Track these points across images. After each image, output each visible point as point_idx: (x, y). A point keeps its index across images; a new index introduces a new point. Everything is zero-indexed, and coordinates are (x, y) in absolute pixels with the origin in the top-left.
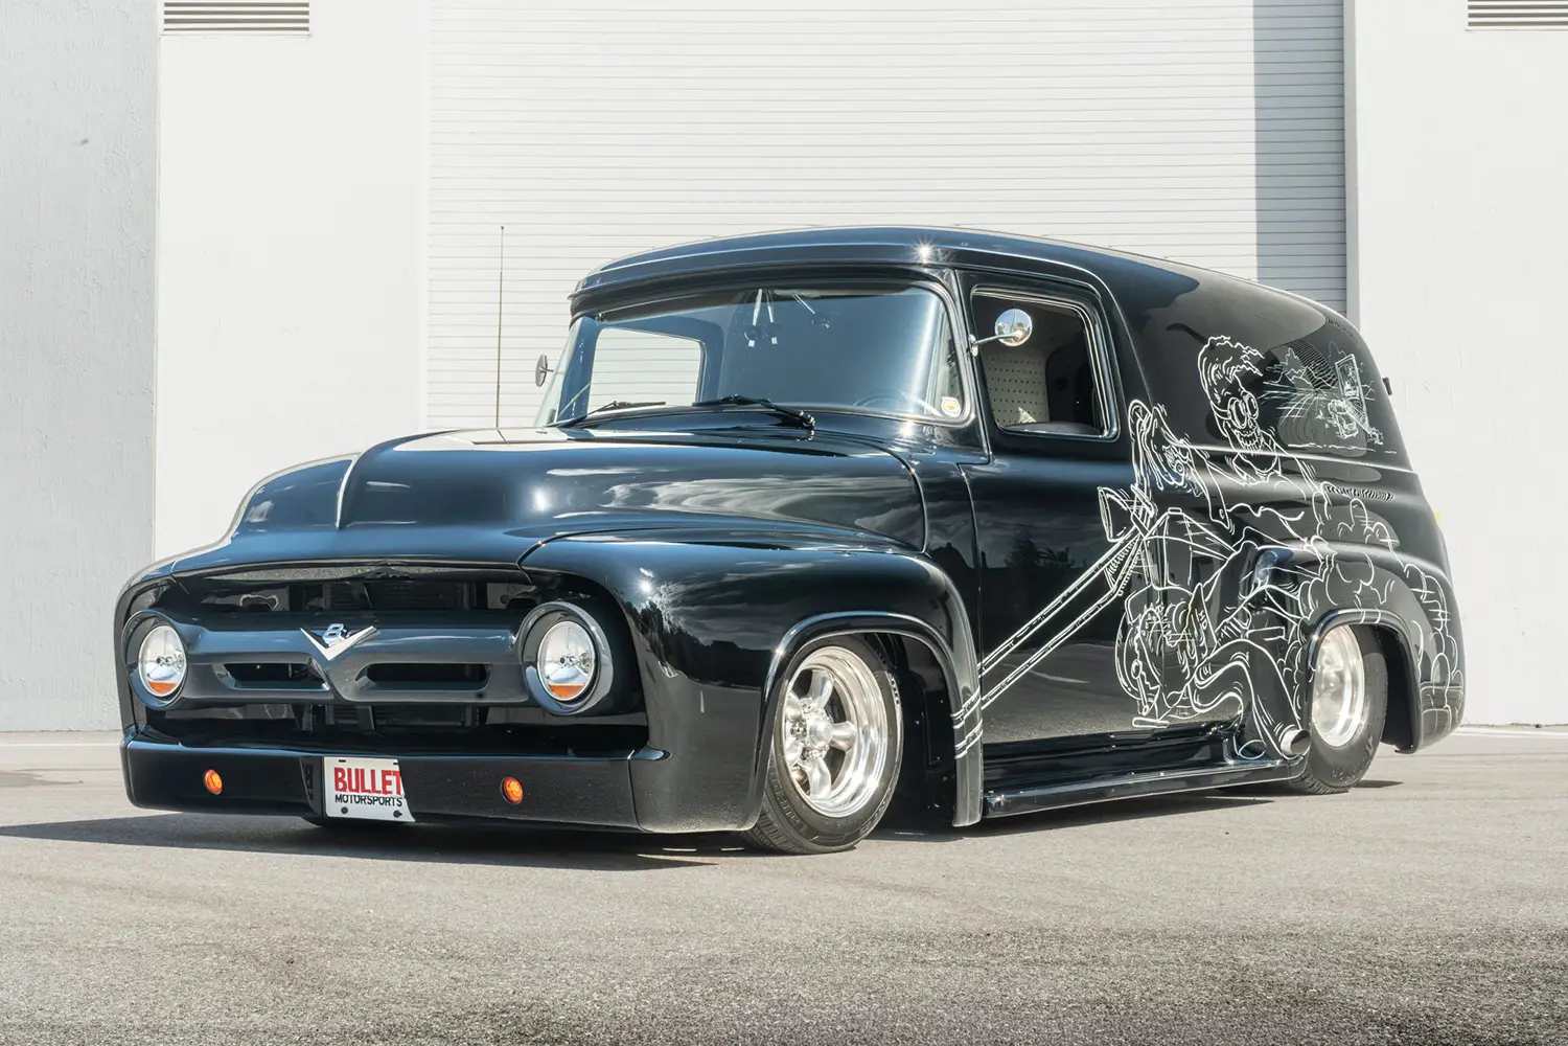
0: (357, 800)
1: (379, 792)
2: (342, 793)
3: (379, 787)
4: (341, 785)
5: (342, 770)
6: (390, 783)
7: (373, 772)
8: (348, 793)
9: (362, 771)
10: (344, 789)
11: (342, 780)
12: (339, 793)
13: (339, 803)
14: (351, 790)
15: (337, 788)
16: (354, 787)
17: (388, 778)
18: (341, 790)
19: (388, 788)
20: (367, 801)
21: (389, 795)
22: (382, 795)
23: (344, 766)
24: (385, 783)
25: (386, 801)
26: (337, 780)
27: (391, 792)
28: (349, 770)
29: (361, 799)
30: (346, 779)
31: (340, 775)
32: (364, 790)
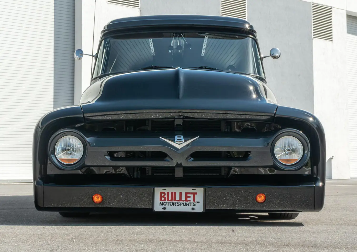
0: (171, 204)
1: (184, 201)
2: (164, 202)
3: (183, 198)
4: (163, 199)
5: (164, 193)
6: (190, 197)
7: (181, 194)
8: (167, 201)
9: (175, 193)
10: (165, 200)
11: (164, 197)
12: (161, 202)
13: (161, 206)
14: (168, 200)
15: (161, 200)
16: (170, 199)
17: (188, 195)
18: (163, 201)
19: (188, 199)
20: (176, 204)
21: (189, 202)
22: (185, 202)
23: (166, 192)
24: (187, 197)
25: (186, 204)
26: (161, 197)
27: (190, 201)
28: (168, 193)
29: (173, 204)
30: (166, 196)
31: (163, 195)
32: (175, 200)
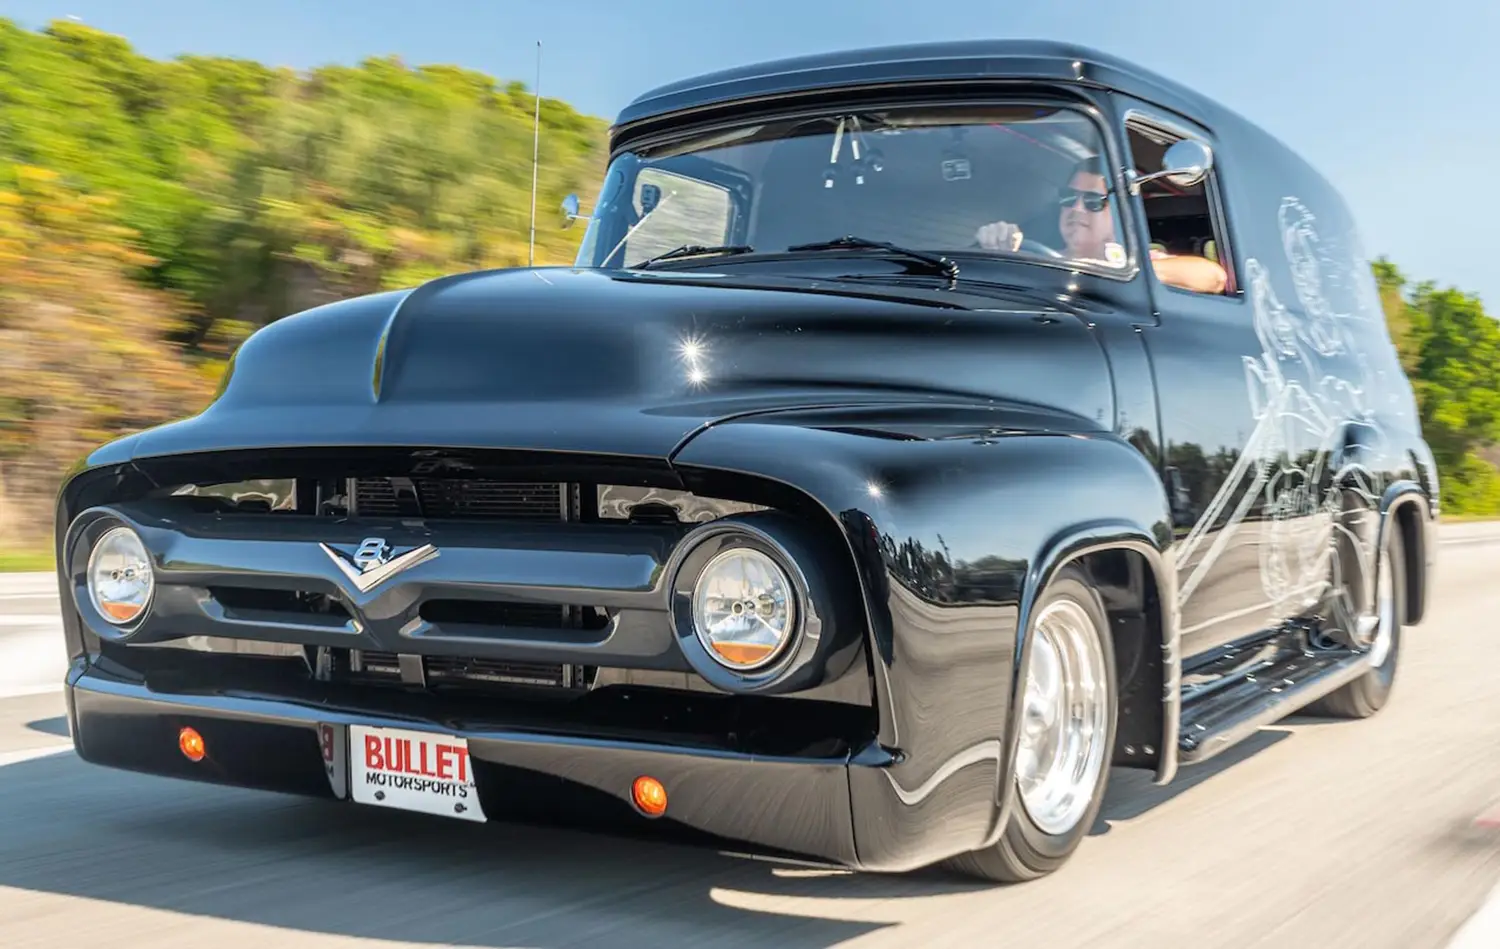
0: (399, 782)
1: (432, 774)
2: (377, 771)
3: (432, 766)
4: (375, 760)
5: (377, 740)
6: (449, 763)
7: (423, 746)
8: (385, 771)
9: (407, 743)
10: (380, 765)
11: (376, 753)
12: (372, 771)
13: (371, 784)
14: (390, 767)
15: (369, 763)
16: (394, 763)
17: (446, 756)
18: (375, 767)
19: (446, 770)
20: (413, 785)
21: (446, 781)
22: (436, 779)
23: (381, 735)
24: (441, 763)
25: (441, 788)
26: (369, 753)
27: (451, 777)
28: (388, 741)
29: (405, 783)
30: (382, 752)
31: (374, 746)
32: (408, 769)
